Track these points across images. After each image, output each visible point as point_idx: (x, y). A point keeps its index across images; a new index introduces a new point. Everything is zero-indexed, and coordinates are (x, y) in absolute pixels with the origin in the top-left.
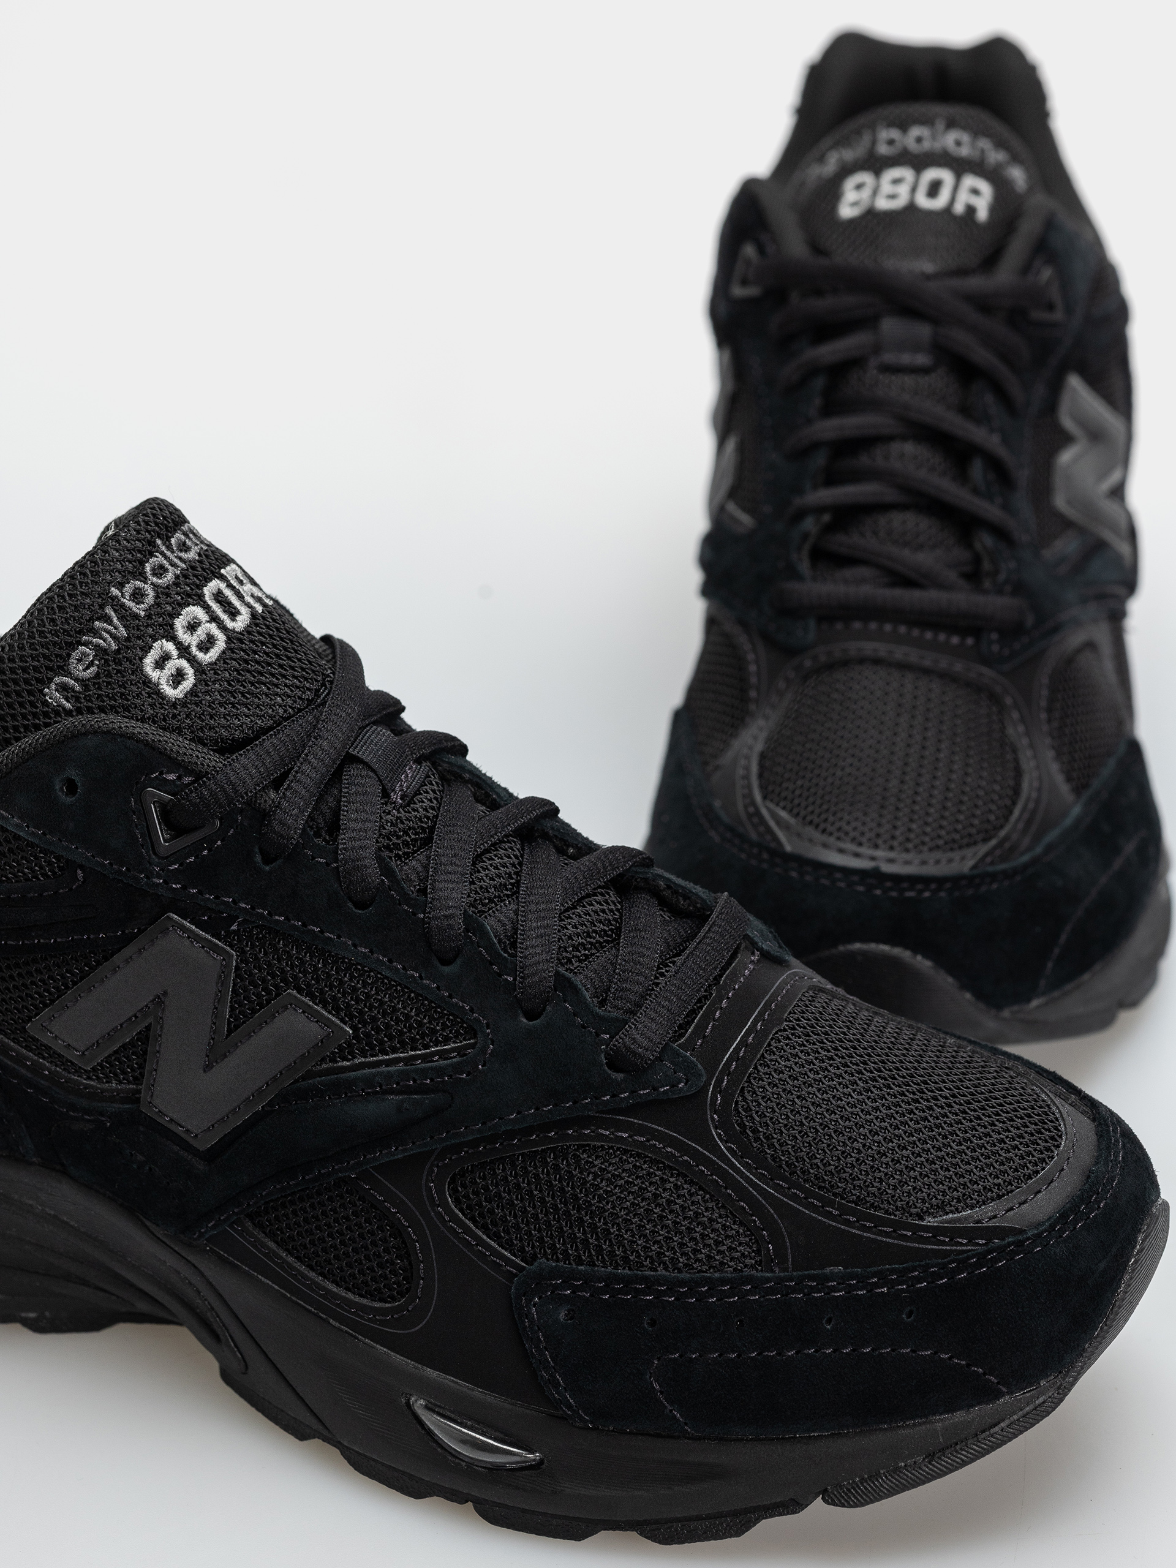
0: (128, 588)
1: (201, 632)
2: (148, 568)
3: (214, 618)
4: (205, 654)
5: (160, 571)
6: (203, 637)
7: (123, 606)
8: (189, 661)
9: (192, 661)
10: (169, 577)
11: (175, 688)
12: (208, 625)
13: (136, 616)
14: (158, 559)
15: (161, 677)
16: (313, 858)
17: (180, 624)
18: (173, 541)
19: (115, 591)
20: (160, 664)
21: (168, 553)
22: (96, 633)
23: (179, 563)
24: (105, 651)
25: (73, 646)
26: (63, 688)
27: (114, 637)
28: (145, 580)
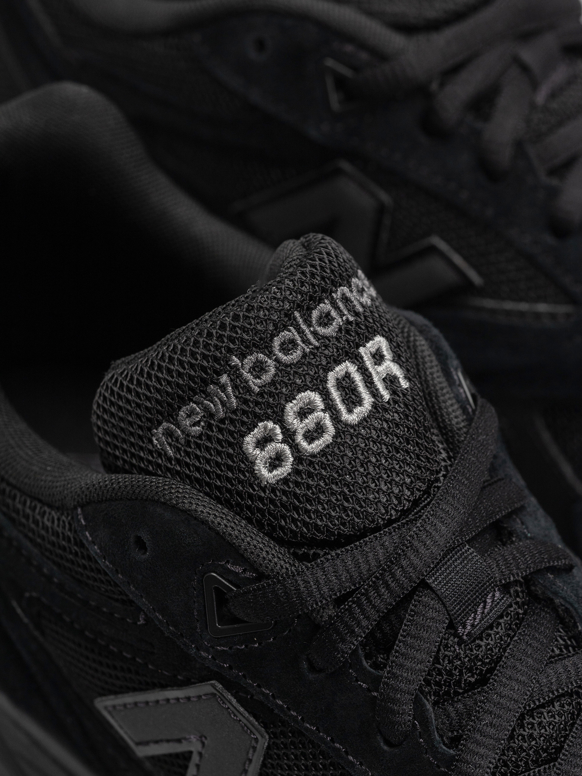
0: (249, 360)
1: (310, 421)
2: (277, 342)
3: (330, 407)
4: (310, 443)
5: (286, 347)
6: (312, 426)
7: (240, 376)
8: (291, 447)
9: (295, 448)
10: (295, 356)
11: (270, 471)
12: (321, 414)
13: (249, 390)
14: (291, 333)
15: (260, 459)
16: (357, 681)
17: (291, 408)
18: (315, 314)
19: (235, 360)
20: (261, 443)
21: (304, 327)
22: (208, 396)
23: (313, 340)
24: (212, 415)
25: (183, 401)
26: (169, 434)
27: (223, 404)
28: (270, 354)
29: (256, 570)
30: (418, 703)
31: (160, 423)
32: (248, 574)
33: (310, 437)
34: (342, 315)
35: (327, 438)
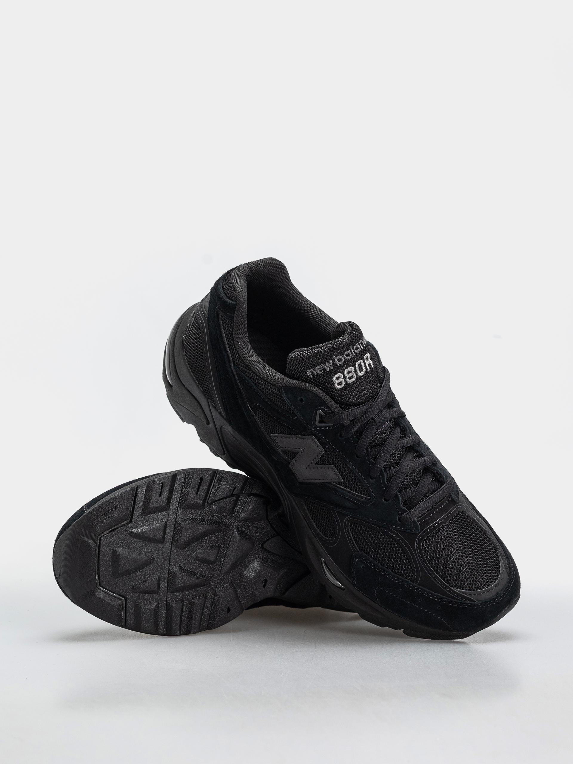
0: (338, 357)
1: (350, 375)
2: (345, 353)
3: (356, 371)
4: (349, 380)
5: (348, 355)
6: (351, 376)
7: (335, 361)
8: (345, 380)
9: (345, 381)
10: (349, 357)
11: (338, 386)
12: (354, 373)
13: (337, 365)
14: (349, 352)
15: (336, 382)
16: (352, 441)
17: (346, 371)
18: (355, 347)
19: (334, 357)
20: (337, 379)
21: (352, 350)
22: (325, 365)
23: (354, 354)
24: (325, 370)
25: (318, 365)
26: (312, 372)
27: (329, 368)
28: (343, 356)
29: (331, 411)
30: (367, 448)
31: (310, 369)
32: (329, 412)
33: (350, 378)
34: (361, 347)
35: (354, 379)
